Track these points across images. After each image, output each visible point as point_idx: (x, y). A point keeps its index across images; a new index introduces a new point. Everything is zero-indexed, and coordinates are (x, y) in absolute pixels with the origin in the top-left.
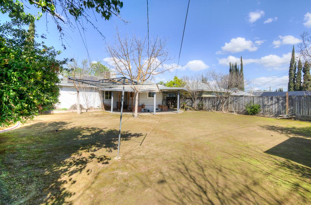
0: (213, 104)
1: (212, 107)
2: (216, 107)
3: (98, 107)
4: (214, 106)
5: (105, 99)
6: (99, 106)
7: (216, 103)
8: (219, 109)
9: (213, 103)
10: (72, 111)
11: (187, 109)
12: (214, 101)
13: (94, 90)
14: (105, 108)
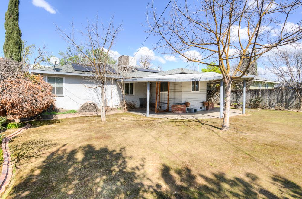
0: (277, 99)
1: (277, 103)
2: (284, 103)
3: (116, 107)
4: (282, 102)
5: (124, 94)
6: (117, 105)
7: (284, 98)
8: (290, 106)
9: (279, 97)
10: (84, 113)
11: (239, 107)
12: (280, 95)
13: (112, 81)
14: (127, 108)
